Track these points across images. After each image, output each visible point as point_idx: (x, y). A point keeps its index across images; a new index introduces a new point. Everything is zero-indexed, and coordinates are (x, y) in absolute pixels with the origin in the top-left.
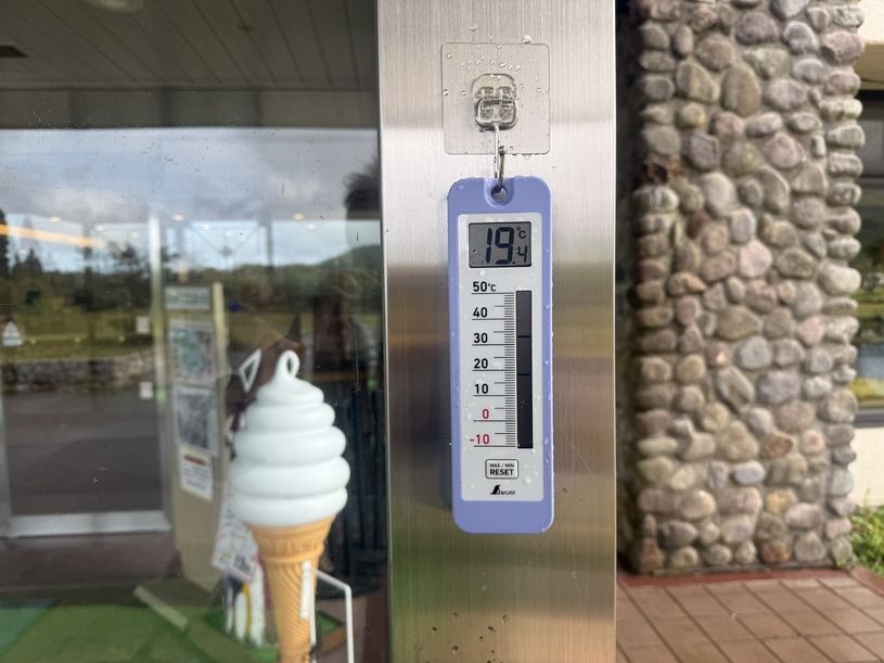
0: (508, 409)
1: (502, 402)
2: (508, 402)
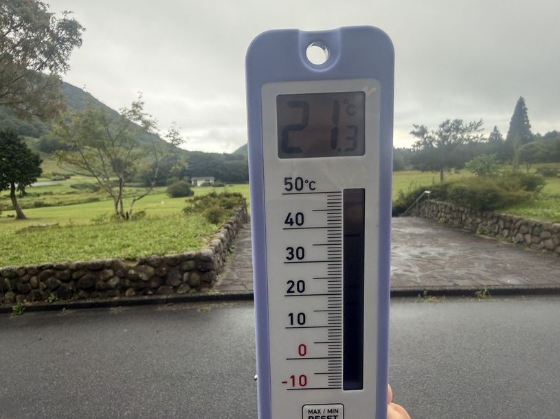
0: (331, 342)
1: (324, 335)
2: (332, 335)
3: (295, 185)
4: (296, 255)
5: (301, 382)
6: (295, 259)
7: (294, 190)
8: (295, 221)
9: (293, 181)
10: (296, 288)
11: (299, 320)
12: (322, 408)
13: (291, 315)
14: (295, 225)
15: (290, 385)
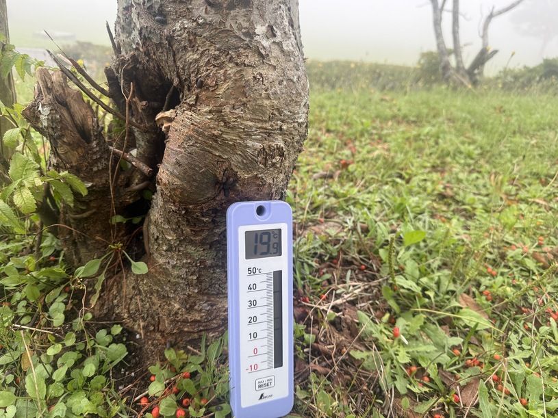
3: (252, 271)
4: (253, 303)
5: (255, 368)
6: (252, 306)
7: (252, 273)
8: (252, 288)
9: (252, 269)
10: (253, 320)
11: (254, 336)
12: (265, 379)
13: (250, 334)
14: (252, 290)
15: (250, 370)
